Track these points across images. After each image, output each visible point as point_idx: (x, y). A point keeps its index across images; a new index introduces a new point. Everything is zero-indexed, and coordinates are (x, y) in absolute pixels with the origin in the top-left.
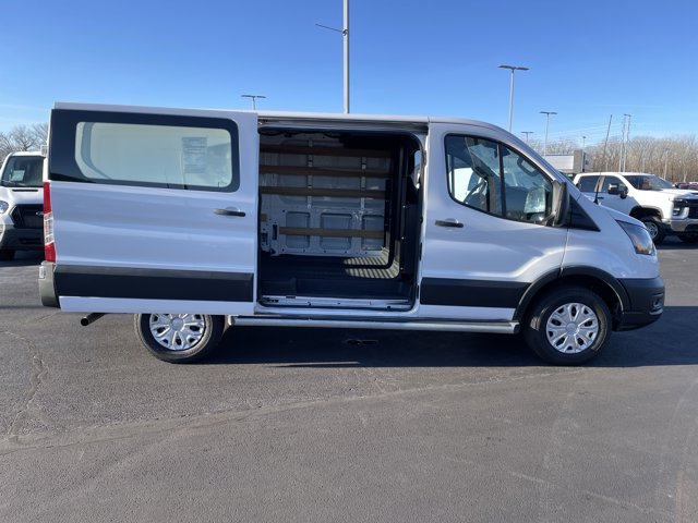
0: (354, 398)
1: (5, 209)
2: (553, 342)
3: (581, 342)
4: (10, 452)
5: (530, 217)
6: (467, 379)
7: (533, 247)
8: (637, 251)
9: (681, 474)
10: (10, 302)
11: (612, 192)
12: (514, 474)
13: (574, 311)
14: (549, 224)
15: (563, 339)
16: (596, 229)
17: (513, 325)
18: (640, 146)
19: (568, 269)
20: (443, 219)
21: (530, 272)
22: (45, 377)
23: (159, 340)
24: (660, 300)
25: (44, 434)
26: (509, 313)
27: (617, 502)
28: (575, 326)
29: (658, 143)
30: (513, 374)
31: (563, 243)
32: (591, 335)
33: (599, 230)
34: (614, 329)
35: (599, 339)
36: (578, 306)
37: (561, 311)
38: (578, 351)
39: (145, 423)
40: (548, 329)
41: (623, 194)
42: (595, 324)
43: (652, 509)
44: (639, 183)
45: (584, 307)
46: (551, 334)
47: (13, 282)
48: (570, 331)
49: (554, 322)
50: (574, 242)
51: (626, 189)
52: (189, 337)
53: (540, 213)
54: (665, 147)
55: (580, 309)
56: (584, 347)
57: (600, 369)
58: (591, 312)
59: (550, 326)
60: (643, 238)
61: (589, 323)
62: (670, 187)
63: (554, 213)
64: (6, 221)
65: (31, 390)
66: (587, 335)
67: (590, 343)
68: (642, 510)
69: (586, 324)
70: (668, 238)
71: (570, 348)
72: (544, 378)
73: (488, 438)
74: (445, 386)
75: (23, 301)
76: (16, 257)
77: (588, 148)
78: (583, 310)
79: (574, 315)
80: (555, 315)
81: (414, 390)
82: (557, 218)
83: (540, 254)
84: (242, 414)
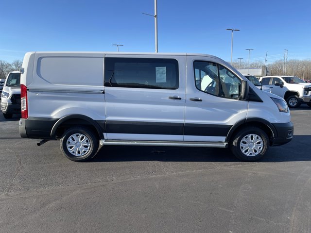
0: (154, 176)
1: (8, 96)
2: (243, 151)
3: (256, 151)
4: (4, 199)
5: (232, 96)
6: (204, 168)
7: (233, 110)
8: (280, 111)
9: (295, 208)
10: (9, 136)
11: (277, 85)
12: (220, 208)
13: (252, 138)
14: (240, 99)
15: (247, 150)
16: (261, 101)
17: (225, 144)
18: (292, 64)
19: (249, 119)
20: (193, 97)
21: (232, 120)
22: (22, 168)
23: (70, 152)
24: (292, 132)
25: (20, 192)
26: (223, 139)
27: (264, 220)
28: (253, 144)
29: (300, 62)
30: (225, 165)
31: (247, 108)
32: (260, 148)
33: (262, 102)
34: (271, 146)
35: (264, 150)
36: (254, 135)
37: (246, 138)
38: (254, 155)
39: (62, 187)
40: (241, 146)
41: (281, 85)
42: (262, 143)
43: (280, 224)
44: (289, 80)
45: (257, 136)
46: (242, 148)
47: (11, 128)
48: (251, 146)
49: (243, 142)
50: (251, 107)
51: (283, 83)
52: (83, 150)
53: (236, 95)
54: (303, 64)
55: (255, 136)
56: (257, 153)
57: (264, 163)
58: (260, 138)
59: (242, 144)
60: (282, 105)
61: (259, 143)
62: (303, 82)
63: (242, 94)
64: (8, 101)
65: (16, 174)
66: (258, 148)
67: (260, 152)
68: (276, 224)
69: (258, 143)
70: (302, 105)
71: (251, 154)
72: (239, 167)
73: (211, 193)
74: (194, 171)
75: (15, 136)
76: (13, 117)
77: (269, 65)
78: (256, 137)
79: (252, 139)
80: (244, 139)
81: (180, 173)
82: (243, 97)
83: (236, 113)
84: (105, 183)
